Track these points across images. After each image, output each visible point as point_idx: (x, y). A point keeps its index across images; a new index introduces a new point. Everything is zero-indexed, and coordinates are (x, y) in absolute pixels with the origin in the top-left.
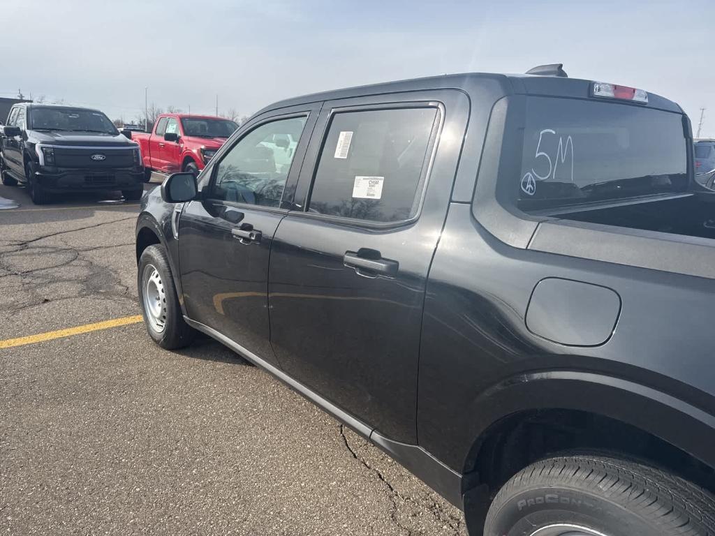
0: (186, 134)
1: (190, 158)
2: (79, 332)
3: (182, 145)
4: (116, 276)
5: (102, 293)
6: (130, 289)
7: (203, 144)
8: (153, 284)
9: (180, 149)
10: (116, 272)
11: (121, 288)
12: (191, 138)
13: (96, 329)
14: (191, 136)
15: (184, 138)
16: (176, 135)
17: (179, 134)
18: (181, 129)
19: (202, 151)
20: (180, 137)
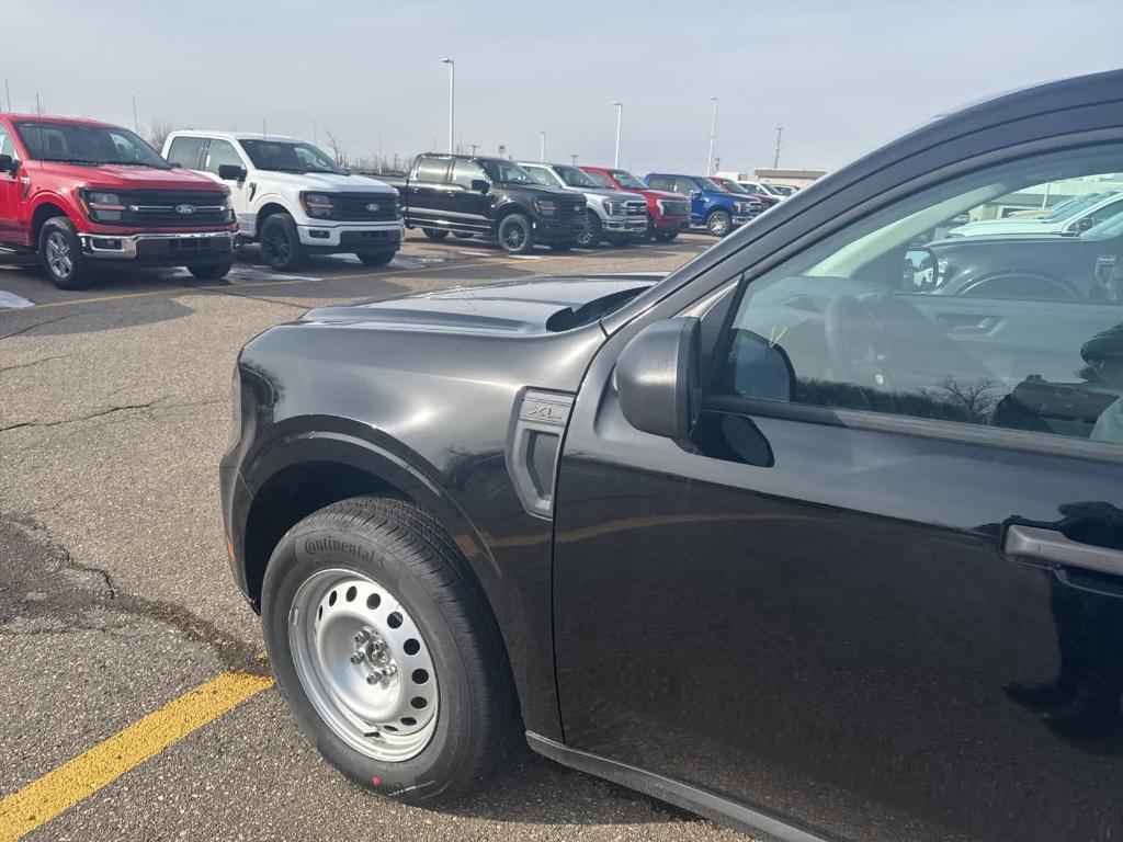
0: (32, 156)
1: (51, 206)
2: (83, 793)
3: (26, 180)
4: (39, 536)
5: (40, 603)
6: (118, 579)
7: (79, 177)
8: (348, 623)
9: (22, 190)
10: (30, 522)
11: (85, 577)
12: (46, 166)
13: (131, 761)
14: (46, 160)
15: (28, 164)
16: (9, 158)
17: (16, 157)
18: (19, 145)
19: (84, 194)
20: (18, 164)
